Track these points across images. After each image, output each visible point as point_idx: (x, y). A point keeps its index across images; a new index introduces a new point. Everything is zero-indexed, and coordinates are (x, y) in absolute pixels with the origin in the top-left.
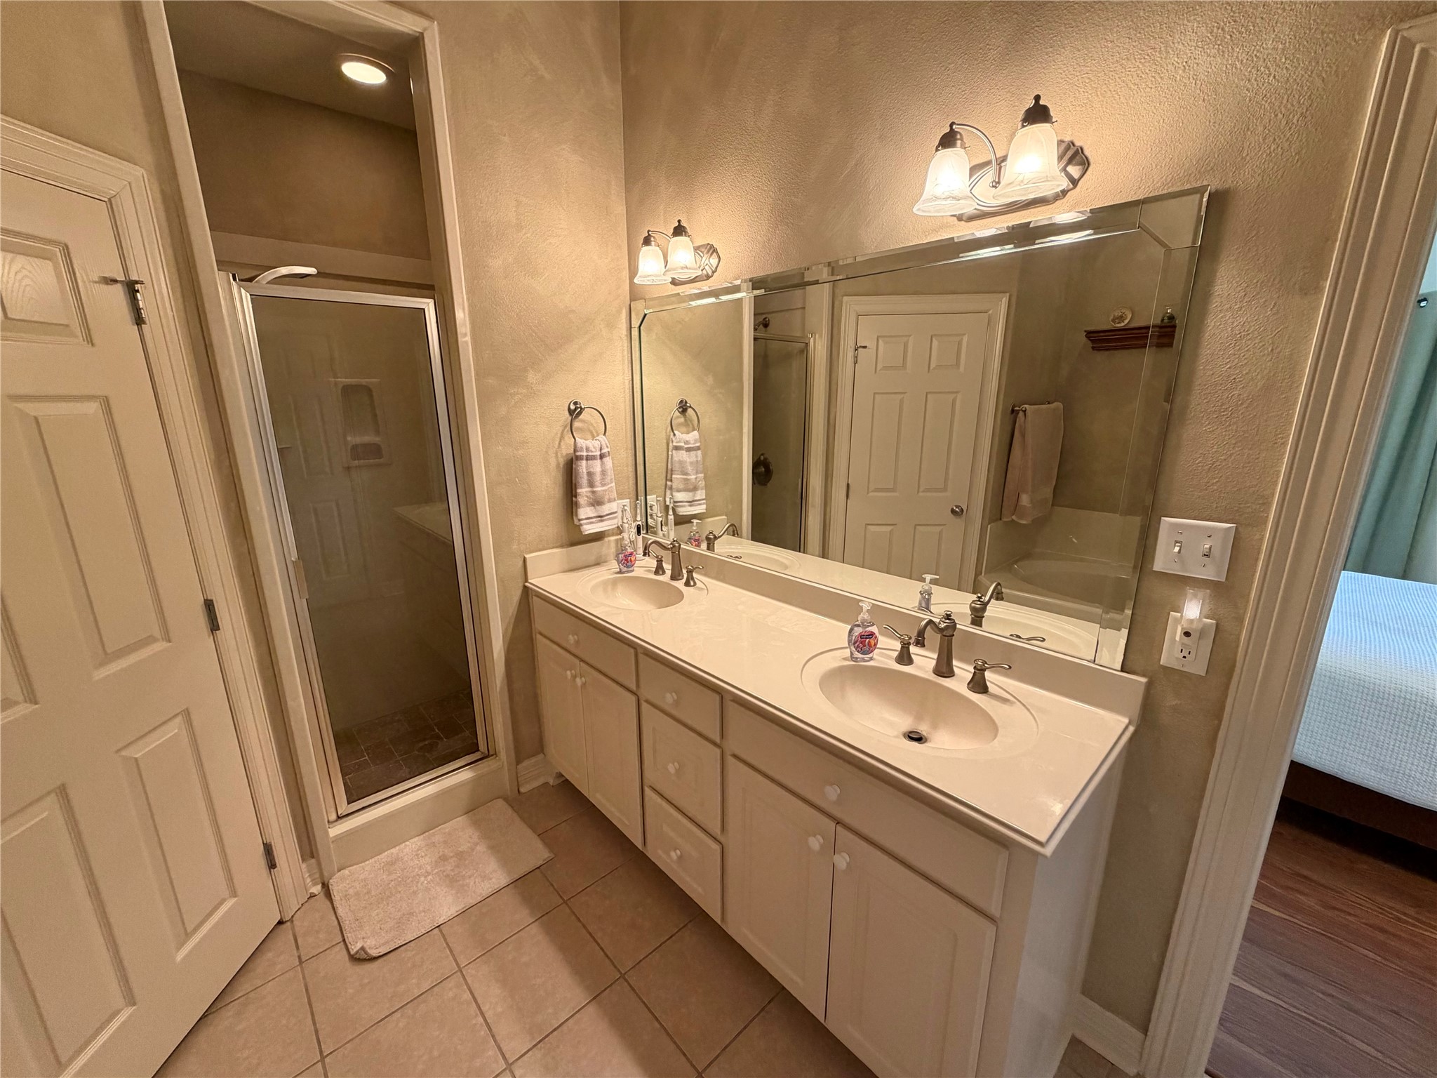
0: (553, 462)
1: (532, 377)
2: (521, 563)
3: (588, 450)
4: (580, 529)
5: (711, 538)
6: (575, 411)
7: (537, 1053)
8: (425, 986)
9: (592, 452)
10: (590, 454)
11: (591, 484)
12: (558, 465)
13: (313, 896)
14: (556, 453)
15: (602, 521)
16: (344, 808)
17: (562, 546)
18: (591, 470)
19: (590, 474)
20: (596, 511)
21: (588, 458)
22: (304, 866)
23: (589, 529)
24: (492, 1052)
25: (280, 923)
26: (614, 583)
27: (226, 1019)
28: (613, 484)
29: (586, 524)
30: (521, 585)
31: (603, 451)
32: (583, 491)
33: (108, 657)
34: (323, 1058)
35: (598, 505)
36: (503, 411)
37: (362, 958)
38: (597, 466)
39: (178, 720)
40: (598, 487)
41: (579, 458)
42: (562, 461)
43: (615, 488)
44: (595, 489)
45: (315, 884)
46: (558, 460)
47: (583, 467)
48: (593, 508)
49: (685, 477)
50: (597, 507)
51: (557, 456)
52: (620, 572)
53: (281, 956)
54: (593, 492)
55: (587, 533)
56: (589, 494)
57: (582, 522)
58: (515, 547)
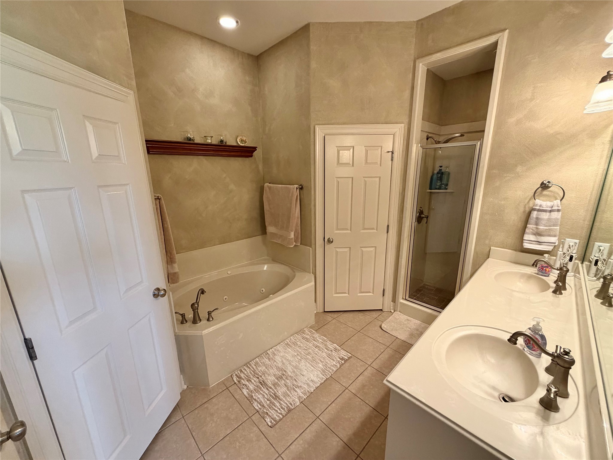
0: (522, 209)
1: (519, 169)
2: (488, 249)
4: (522, 245)
5: (607, 278)
6: (544, 186)
8: (381, 342)
9: (543, 207)
10: (541, 208)
11: (537, 224)
12: (524, 212)
13: (391, 312)
16: (407, 298)
17: (515, 250)
18: (539, 217)
19: (538, 219)
20: (537, 238)
21: (539, 210)
22: (392, 303)
23: (527, 245)
25: (381, 310)
26: (530, 277)
27: (360, 314)
28: (558, 228)
29: (526, 243)
31: (553, 208)
32: (531, 227)
33: (365, 229)
34: (359, 331)
35: (538, 236)
36: (497, 184)
37: (381, 327)
38: (545, 216)
39: (374, 248)
40: (541, 226)
41: (534, 210)
42: (527, 210)
43: (558, 230)
44: (538, 227)
45: (393, 310)
47: (534, 214)
48: (534, 236)
50: (537, 236)
51: (525, 207)
52: (538, 274)
53: (375, 314)
55: (524, 247)
56: (534, 229)
57: (524, 241)
58: (487, 242)
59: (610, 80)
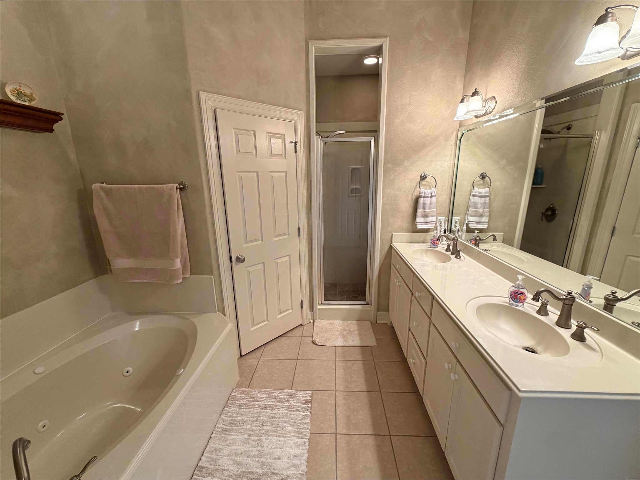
0: (410, 198)
1: (406, 163)
2: (391, 235)
3: (425, 193)
4: (416, 226)
5: (477, 239)
6: (423, 178)
7: (345, 393)
8: (326, 359)
9: (427, 194)
10: (425, 195)
11: (424, 208)
12: (412, 199)
13: (310, 322)
14: (412, 194)
15: (427, 224)
16: (323, 301)
17: (409, 232)
18: (425, 202)
19: (424, 204)
20: (425, 220)
21: (424, 197)
22: (310, 313)
23: (420, 226)
24: (333, 384)
25: (301, 325)
26: (427, 251)
27: (283, 339)
28: (436, 209)
29: (419, 224)
30: (389, 244)
31: (432, 195)
32: (420, 210)
33: (277, 236)
34: (297, 359)
35: (426, 217)
36: (392, 177)
37: (314, 343)
38: (428, 201)
39: (288, 257)
40: (427, 209)
41: (421, 197)
42: (414, 198)
43: (436, 211)
44: (425, 210)
45: (312, 320)
46: (412, 197)
47: (421, 200)
48: (423, 218)
49: (476, 210)
50: (425, 218)
51: (412, 196)
52: (431, 247)
53: (298, 332)
54: (424, 211)
55: (418, 228)
56: (423, 212)
57: (417, 223)
58: (389, 229)
59: (478, 95)
